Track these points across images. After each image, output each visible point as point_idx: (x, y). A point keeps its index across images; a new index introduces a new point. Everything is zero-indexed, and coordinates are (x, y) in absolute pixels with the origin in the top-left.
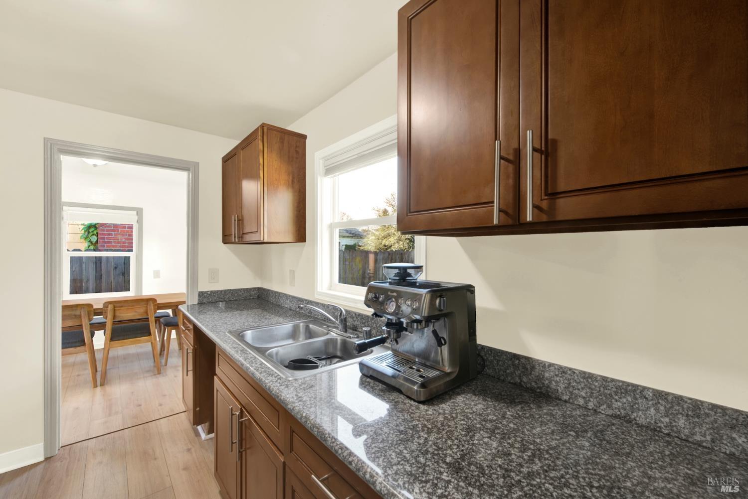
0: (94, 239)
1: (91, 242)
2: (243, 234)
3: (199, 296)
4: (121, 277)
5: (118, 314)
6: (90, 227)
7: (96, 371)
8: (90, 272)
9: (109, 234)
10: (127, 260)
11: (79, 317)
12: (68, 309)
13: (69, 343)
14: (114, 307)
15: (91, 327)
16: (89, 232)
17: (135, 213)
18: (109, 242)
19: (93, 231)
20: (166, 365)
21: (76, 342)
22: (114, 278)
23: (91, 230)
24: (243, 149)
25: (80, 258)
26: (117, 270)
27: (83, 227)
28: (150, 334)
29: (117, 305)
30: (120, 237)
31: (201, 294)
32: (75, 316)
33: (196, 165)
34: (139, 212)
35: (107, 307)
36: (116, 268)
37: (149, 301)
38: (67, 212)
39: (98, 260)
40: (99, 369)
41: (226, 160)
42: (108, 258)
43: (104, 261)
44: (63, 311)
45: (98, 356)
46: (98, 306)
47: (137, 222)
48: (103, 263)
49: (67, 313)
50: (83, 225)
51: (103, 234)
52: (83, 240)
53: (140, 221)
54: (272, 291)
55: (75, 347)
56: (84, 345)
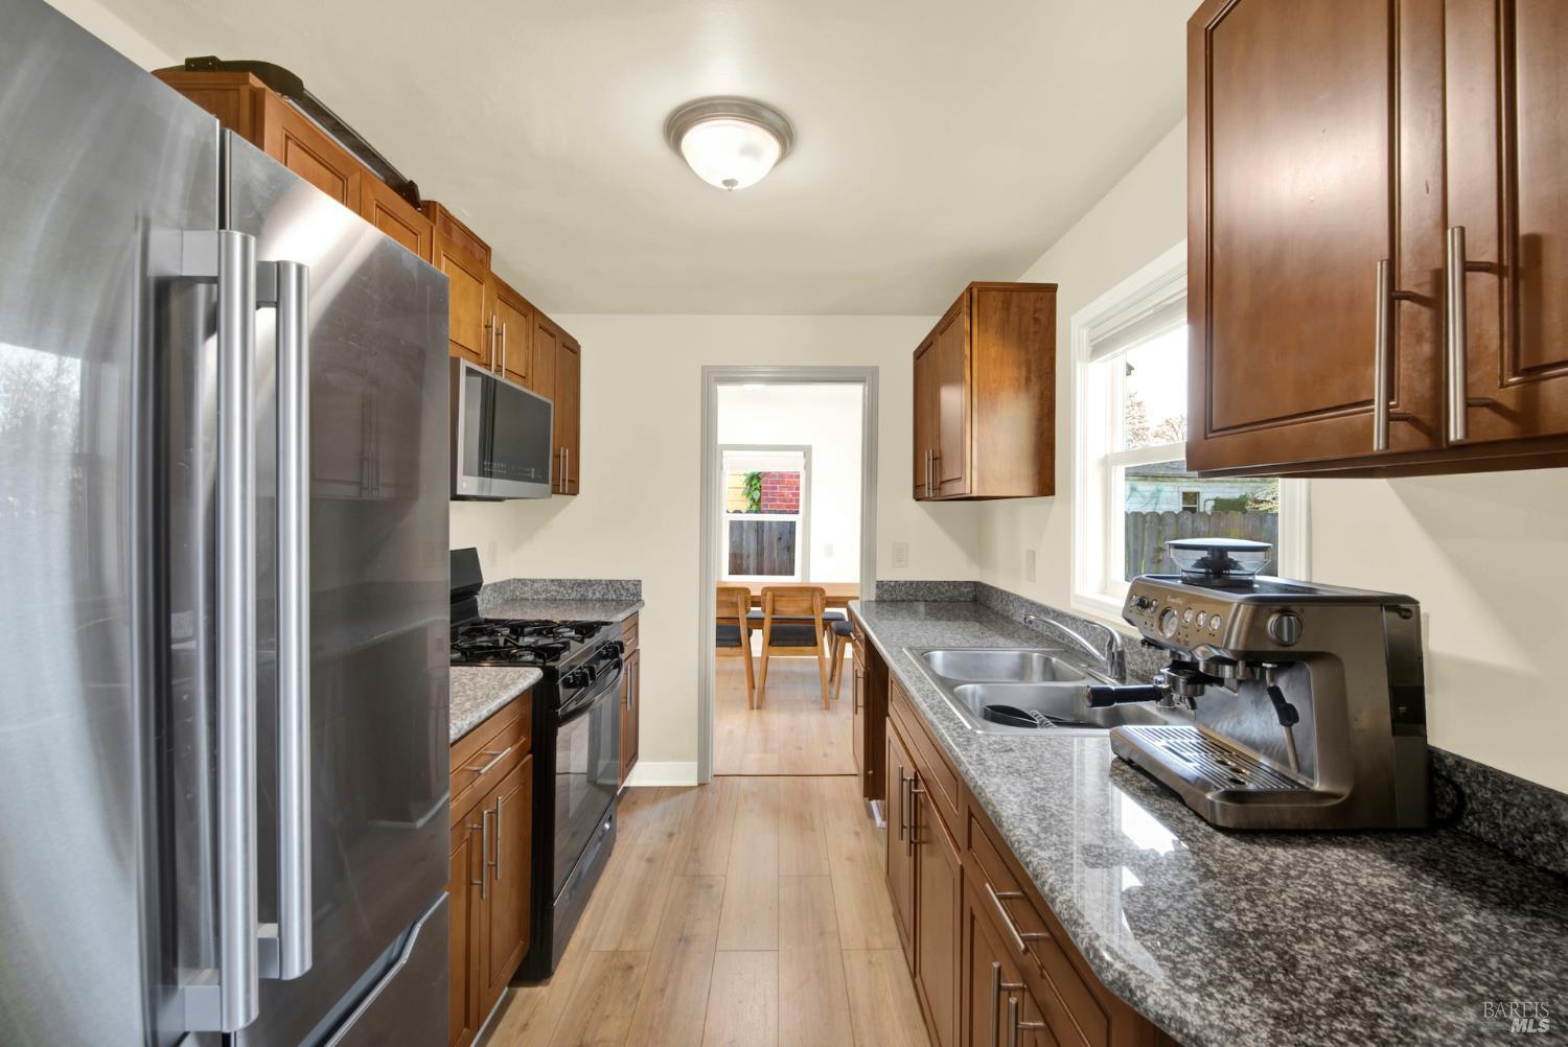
0: (756, 495)
1: (753, 499)
2: (942, 482)
3: (878, 587)
4: (785, 552)
5: (778, 607)
6: (752, 477)
7: (754, 687)
8: (750, 546)
9: (775, 488)
10: (793, 524)
11: (734, 605)
12: (724, 591)
13: (725, 640)
14: (774, 596)
15: (748, 624)
16: (751, 486)
17: (802, 453)
18: (771, 500)
19: (755, 484)
20: (837, 698)
21: (732, 640)
22: (777, 554)
23: (753, 483)
24: (942, 333)
25: (741, 523)
26: (781, 541)
27: (744, 478)
28: (815, 644)
29: (776, 593)
30: (786, 491)
31: (880, 585)
32: (732, 603)
33: (874, 371)
34: (807, 451)
35: (765, 595)
36: (780, 539)
37: (815, 591)
38: (728, 457)
39: (760, 525)
40: (756, 686)
41: (920, 354)
42: (770, 522)
43: (766, 525)
44: (718, 595)
45: (757, 667)
46: (756, 592)
48: (765, 530)
49: (724, 598)
50: (745, 475)
51: (766, 488)
52: (745, 497)
53: (808, 467)
54: (997, 590)
55: (731, 646)
56: (740, 645)
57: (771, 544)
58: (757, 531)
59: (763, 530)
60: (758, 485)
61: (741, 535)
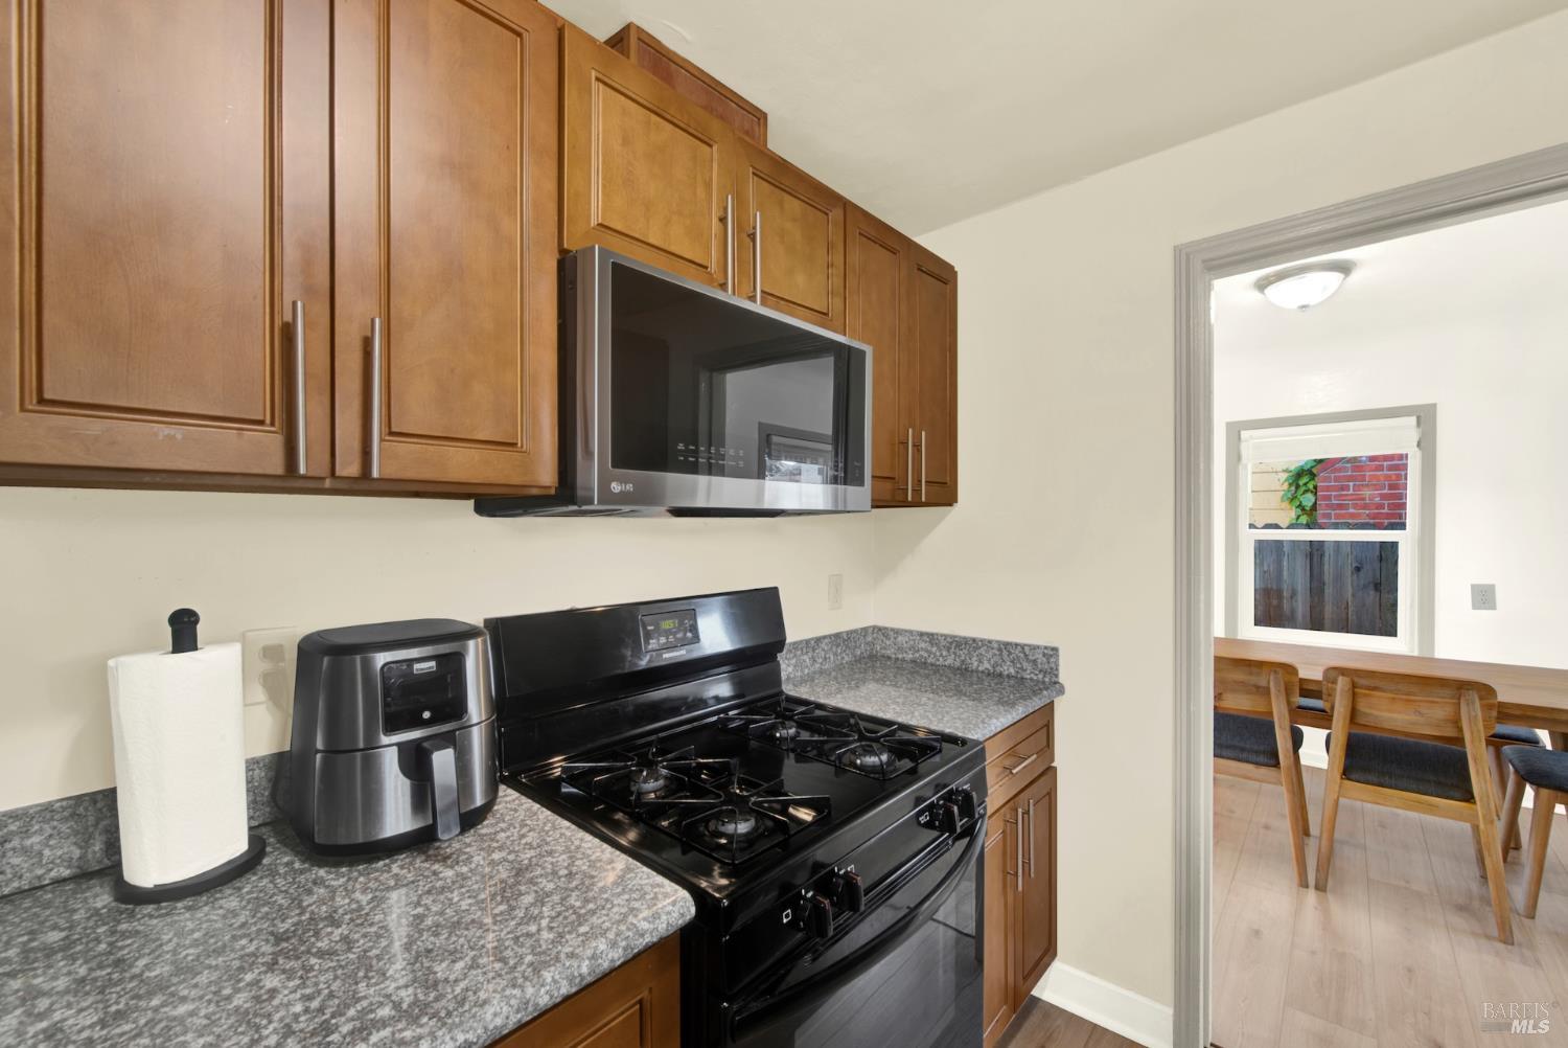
0: (1308, 500)
1: (1301, 507)
4: (1372, 593)
5: (1362, 706)
6: (1300, 474)
8: (1297, 577)
9: (1343, 488)
10: (1393, 547)
11: (1265, 692)
13: (1243, 750)
15: (1293, 720)
16: (1298, 487)
17: (1413, 420)
18: (1340, 506)
19: (1305, 484)
20: (1531, 914)
21: (1253, 750)
22: (1353, 595)
23: (1301, 483)
25: (1279, 544)
26: (1362, 574)
27: (1286, 475)
29: (1362, 680)
30: (1367, 493)
34: (1425, 417)
35: (1336, 681)
36: (1358, 569)
38: (1252, 440)
39: (1315, 550)
42: (1337, 544)
43: (1329, 552)
45: (1313, 789)
46: (1311, 672)
47: (1419, 445)
48: (1327, 555)
50: (1286, 470)
51: (1328, 489)
52: (1286, 504)
53: (1427, 444)
55: (1257, 764)
56: (1277, 765)
57: (1338, 578)
58: (1311, 555)
59: (1322, 556)
60: (1311, 486)
61: (1279, 562)
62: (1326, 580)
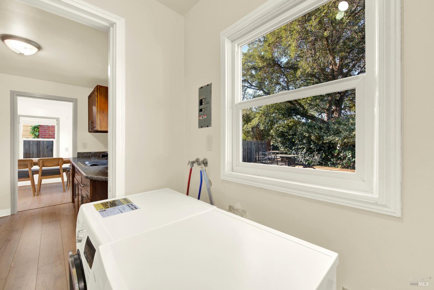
1: (35, 135)
4: (50, 152)
6: (35, 127)
8: (34, 149)
9: (45, 131)
14: (43, 161)
18: (45, 135)
22: (47, 153)
23: (35, 130)
25: (29, 141)
27: (31, 128)
28: (60, 174)
30: (51, 133)
35: (40, 161)
38: (22, 120)
42: (43, 141)
43: (41, 143)
47: (57, 124)
51: (42, 131)
52: (31, 134)
57: (43, 149)
58: (37, 145)
59: (40, 145)
60: (38, 130)
61: (30, 146)
62: (41, 150)
